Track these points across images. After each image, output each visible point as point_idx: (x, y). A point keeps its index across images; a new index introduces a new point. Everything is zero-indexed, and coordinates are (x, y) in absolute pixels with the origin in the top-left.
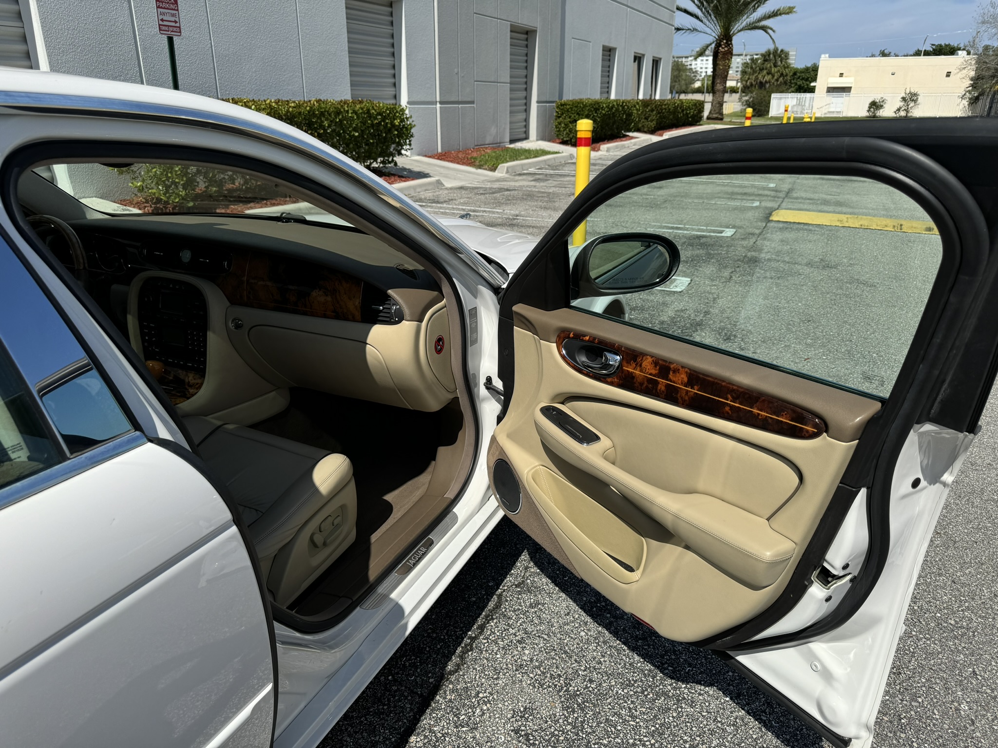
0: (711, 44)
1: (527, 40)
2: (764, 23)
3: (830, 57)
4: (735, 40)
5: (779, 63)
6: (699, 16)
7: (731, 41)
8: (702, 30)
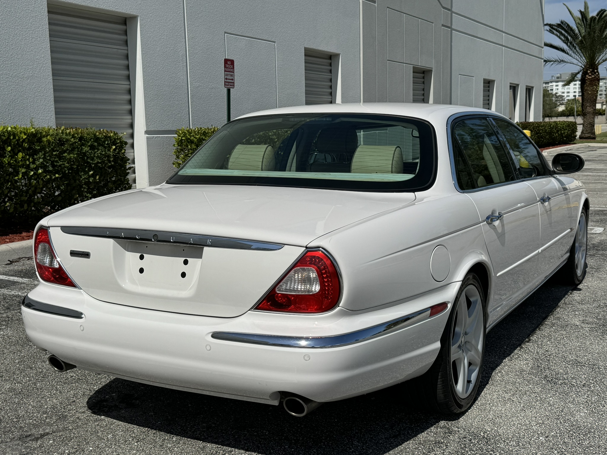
0: (578, 73)
1: (424, 78)
4: (601, 68)
6: (565, 49)
7: (597, 69)
8: (569, 61)
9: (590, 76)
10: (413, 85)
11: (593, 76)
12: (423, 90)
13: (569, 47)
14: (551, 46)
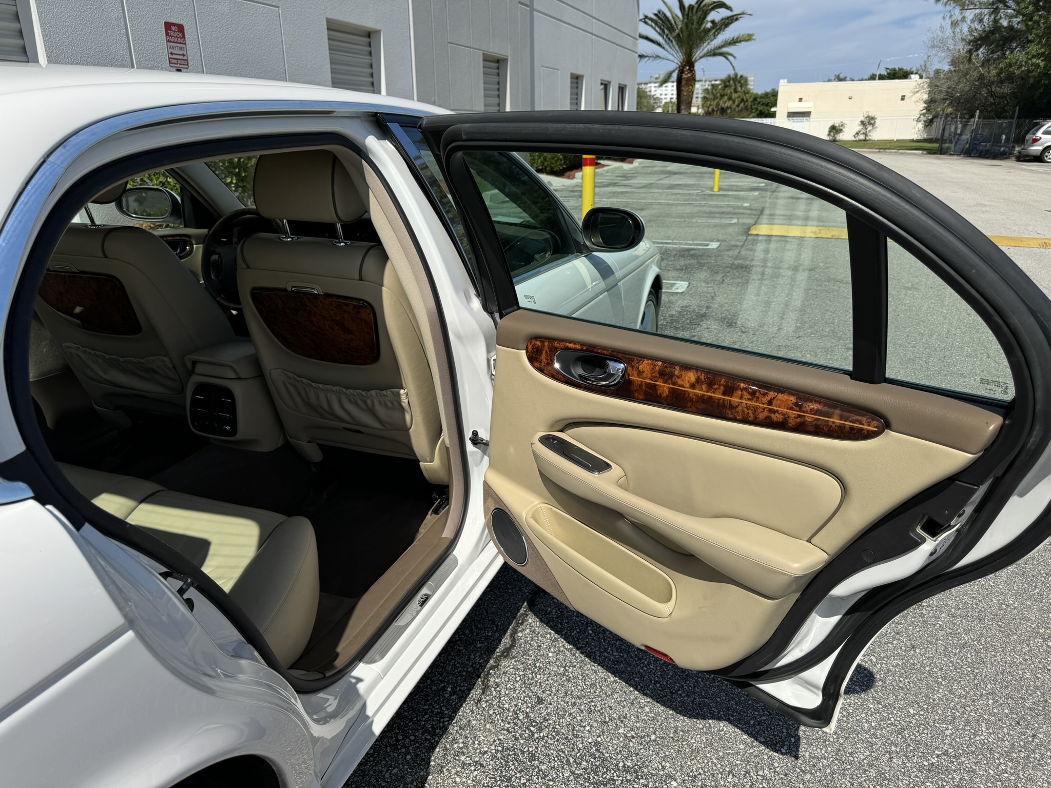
0: (674, 71)
1: (498, 68)
2: (724, 50)
3: (789, 82)
4: (698, 66)
5: (739, 89)
6: (661, 44)
7: (693, 67)
8: (665, 57)
9: (686, 74)
10: (484, 77)
11: (689, 75)
12: (498, 83)
13: (665, 41)
14: (647, 38)
